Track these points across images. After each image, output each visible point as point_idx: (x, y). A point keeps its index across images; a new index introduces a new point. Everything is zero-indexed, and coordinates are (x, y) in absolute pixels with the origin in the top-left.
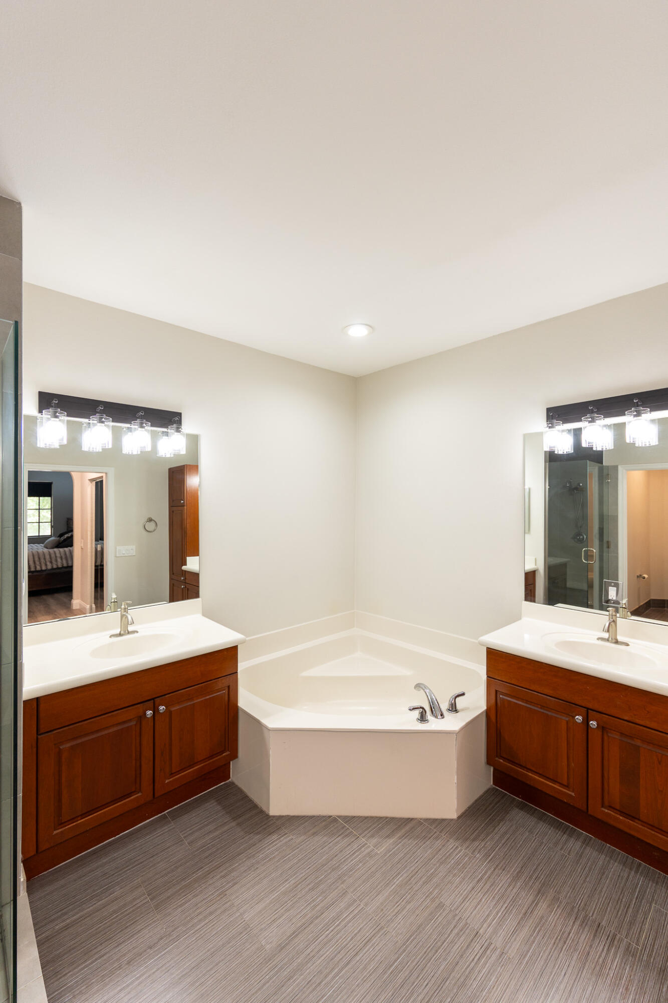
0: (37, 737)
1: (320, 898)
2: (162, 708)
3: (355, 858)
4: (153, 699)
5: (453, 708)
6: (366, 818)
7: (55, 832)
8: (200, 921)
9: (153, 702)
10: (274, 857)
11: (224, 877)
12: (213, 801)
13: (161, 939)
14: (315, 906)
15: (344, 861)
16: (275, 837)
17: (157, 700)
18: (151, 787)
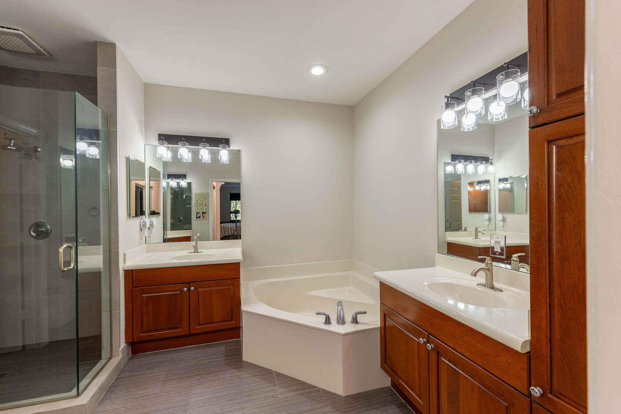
0: (132, 289)
1: (229, 406)
2: (193, 288)
3: (264, 395)
4: (189, 283)
5: (355, 321)
6: (289, 377)
7: (141, 335)
8: (173, 394)
9: (188, 284)
10: (226, 379)
11: (198, 379)
12: (225, 346)
13: (153, 394)
14: (223, 409)
15: (257, 394)
16: (235, 370)
17: (191, 284)
18: (189, 327)
